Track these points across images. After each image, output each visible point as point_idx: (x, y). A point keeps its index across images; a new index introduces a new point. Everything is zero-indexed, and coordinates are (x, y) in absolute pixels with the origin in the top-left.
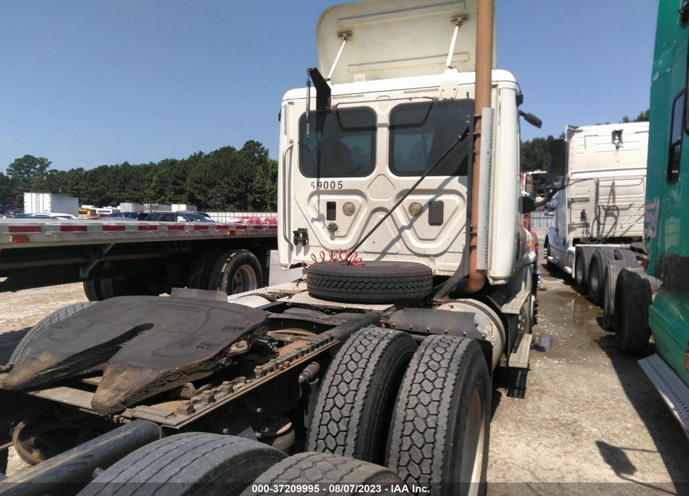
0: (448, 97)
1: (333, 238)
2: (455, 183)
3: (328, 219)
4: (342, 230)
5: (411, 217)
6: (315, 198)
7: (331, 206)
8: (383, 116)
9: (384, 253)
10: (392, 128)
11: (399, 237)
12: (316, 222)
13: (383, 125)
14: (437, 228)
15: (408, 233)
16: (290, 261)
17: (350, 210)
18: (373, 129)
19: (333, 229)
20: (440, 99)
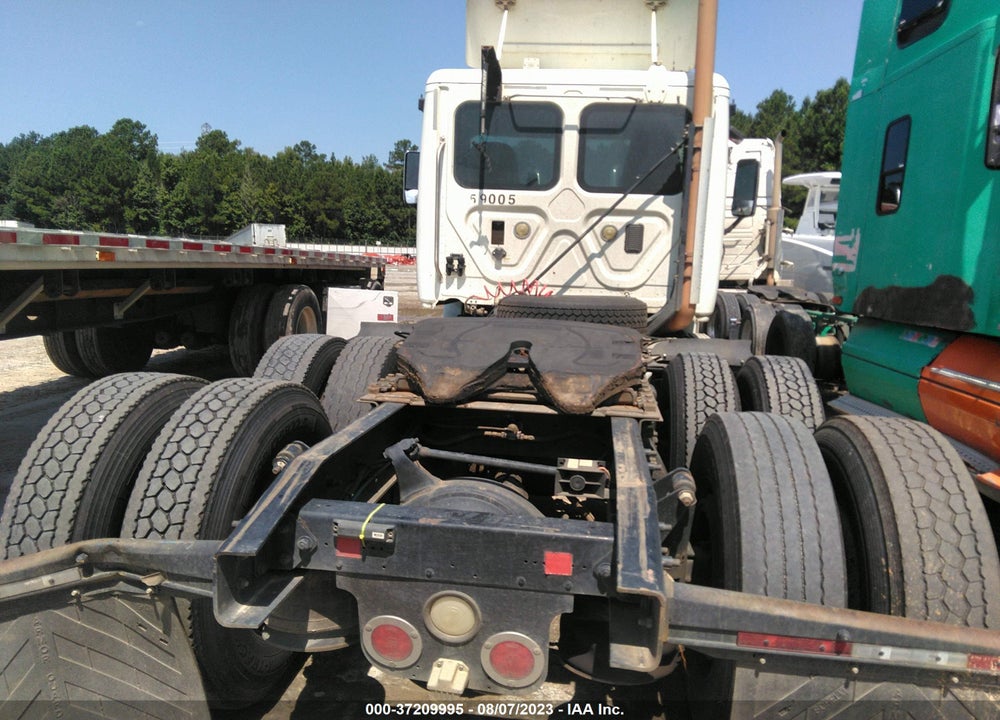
0: (655, 100)
1: (498, 267)
2: (659, 203)
3: (493, 243)
4: (511, 258)
5: (603, 243)
6: (476, 215)
7: (498, 227)
8: (572, 117)
9: (566, 286)
10: (583, 131)
11: (588, 266)
12: (476, 247)
13: (571, 128)
14: (635, 257)
15: (598, 263)
16: (437, 295)
17: (523, 232)
18: (558, 131)
19: (499, 255)
20: (645, 102)
